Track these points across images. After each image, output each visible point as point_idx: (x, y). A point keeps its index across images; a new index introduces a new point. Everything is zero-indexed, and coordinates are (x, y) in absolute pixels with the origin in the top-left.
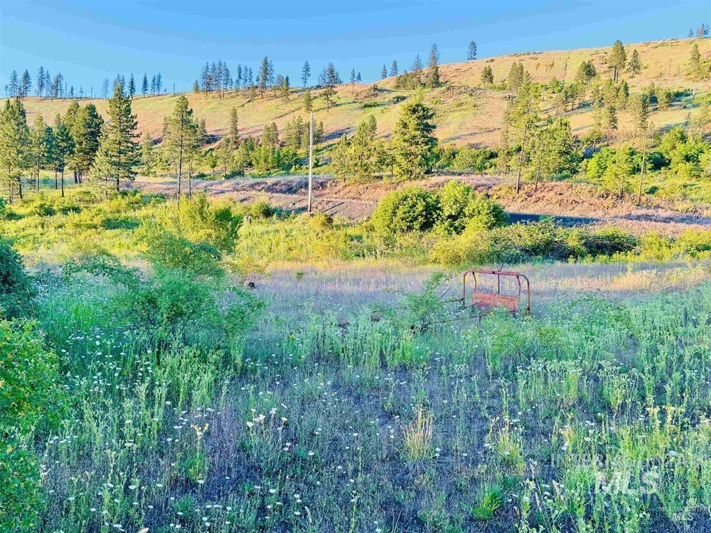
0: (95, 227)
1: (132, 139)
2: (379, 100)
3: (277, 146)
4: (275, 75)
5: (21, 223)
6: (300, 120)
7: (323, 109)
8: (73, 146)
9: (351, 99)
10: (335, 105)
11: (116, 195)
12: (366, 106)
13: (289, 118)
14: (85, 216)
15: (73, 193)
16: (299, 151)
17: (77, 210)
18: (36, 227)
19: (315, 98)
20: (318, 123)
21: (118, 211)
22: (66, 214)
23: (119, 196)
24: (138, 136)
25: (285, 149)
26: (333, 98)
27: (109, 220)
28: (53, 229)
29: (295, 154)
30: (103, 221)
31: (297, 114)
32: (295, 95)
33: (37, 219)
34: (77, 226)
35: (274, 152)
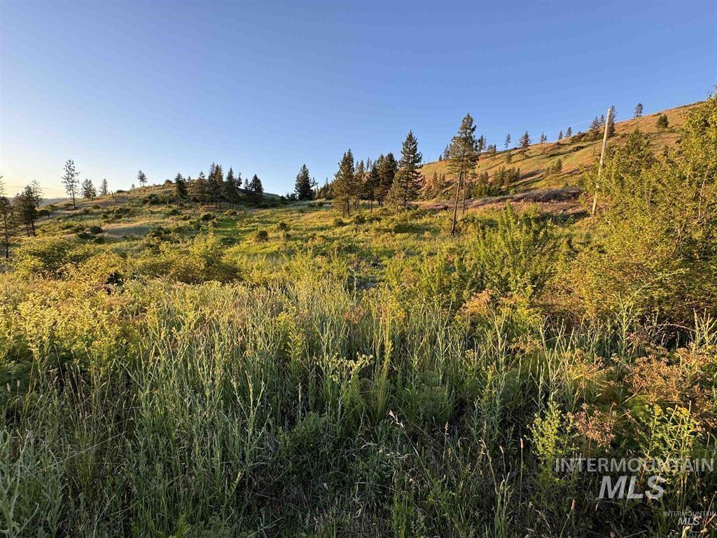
0: (390, 231)
1: (417, 170)
2: (561, 151)
3: (487, 185)
4: (487, 146)
5: (344, 228)
6: (504, 168)
7: (519, 161)
8: (379, 180)
9: (541, 152)
10: (528, 157)
11: (403, 210)
12: (551, 156)
13: (497, 169)
14: (383, 223)
15: (376, 211)
16: (503, 187)
17: (379, 220)
18: (353, 230)
19: (513, 155)
20: (517, 169)
21: (405, 220)
22: (372, 222)
23: (406, 210)
24: (420, 167)
25: (493, 187)
26: (527, 153)
27: (400, 226)
28: (362, 232)
29: (500, 189)
30: (396, 227)
31: (502, 165)
32: (500, 155)
33: (354, 226)
34: (378, 230)
35: (486, 189)
